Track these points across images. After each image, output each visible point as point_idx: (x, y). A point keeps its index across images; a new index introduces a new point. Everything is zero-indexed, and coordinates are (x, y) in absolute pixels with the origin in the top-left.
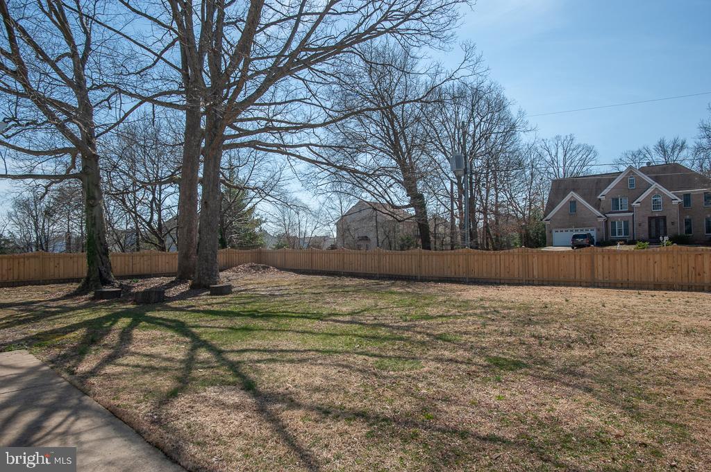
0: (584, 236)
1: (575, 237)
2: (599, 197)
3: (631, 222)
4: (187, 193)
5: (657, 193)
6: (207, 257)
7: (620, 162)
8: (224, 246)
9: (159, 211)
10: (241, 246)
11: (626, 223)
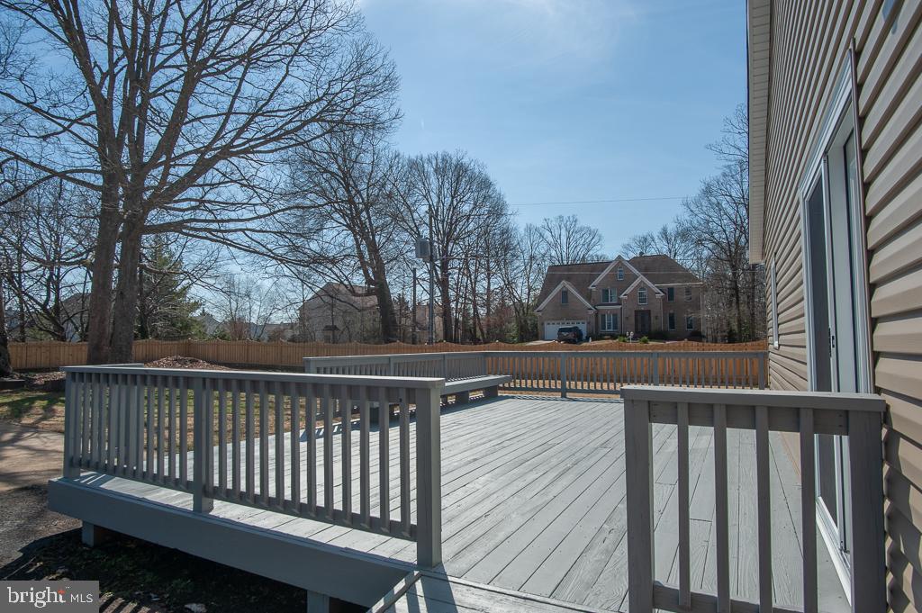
0: (569, 330)
1: (561, 330)
2: (590, 287)
3: (619, 315)
4: (101, 281)
5: (642, 287)
6: (121, 348)
7: (628, 247)
8: (145, 336)
9: (57, 290)
10: (169, 337)
11: (615, 315)
